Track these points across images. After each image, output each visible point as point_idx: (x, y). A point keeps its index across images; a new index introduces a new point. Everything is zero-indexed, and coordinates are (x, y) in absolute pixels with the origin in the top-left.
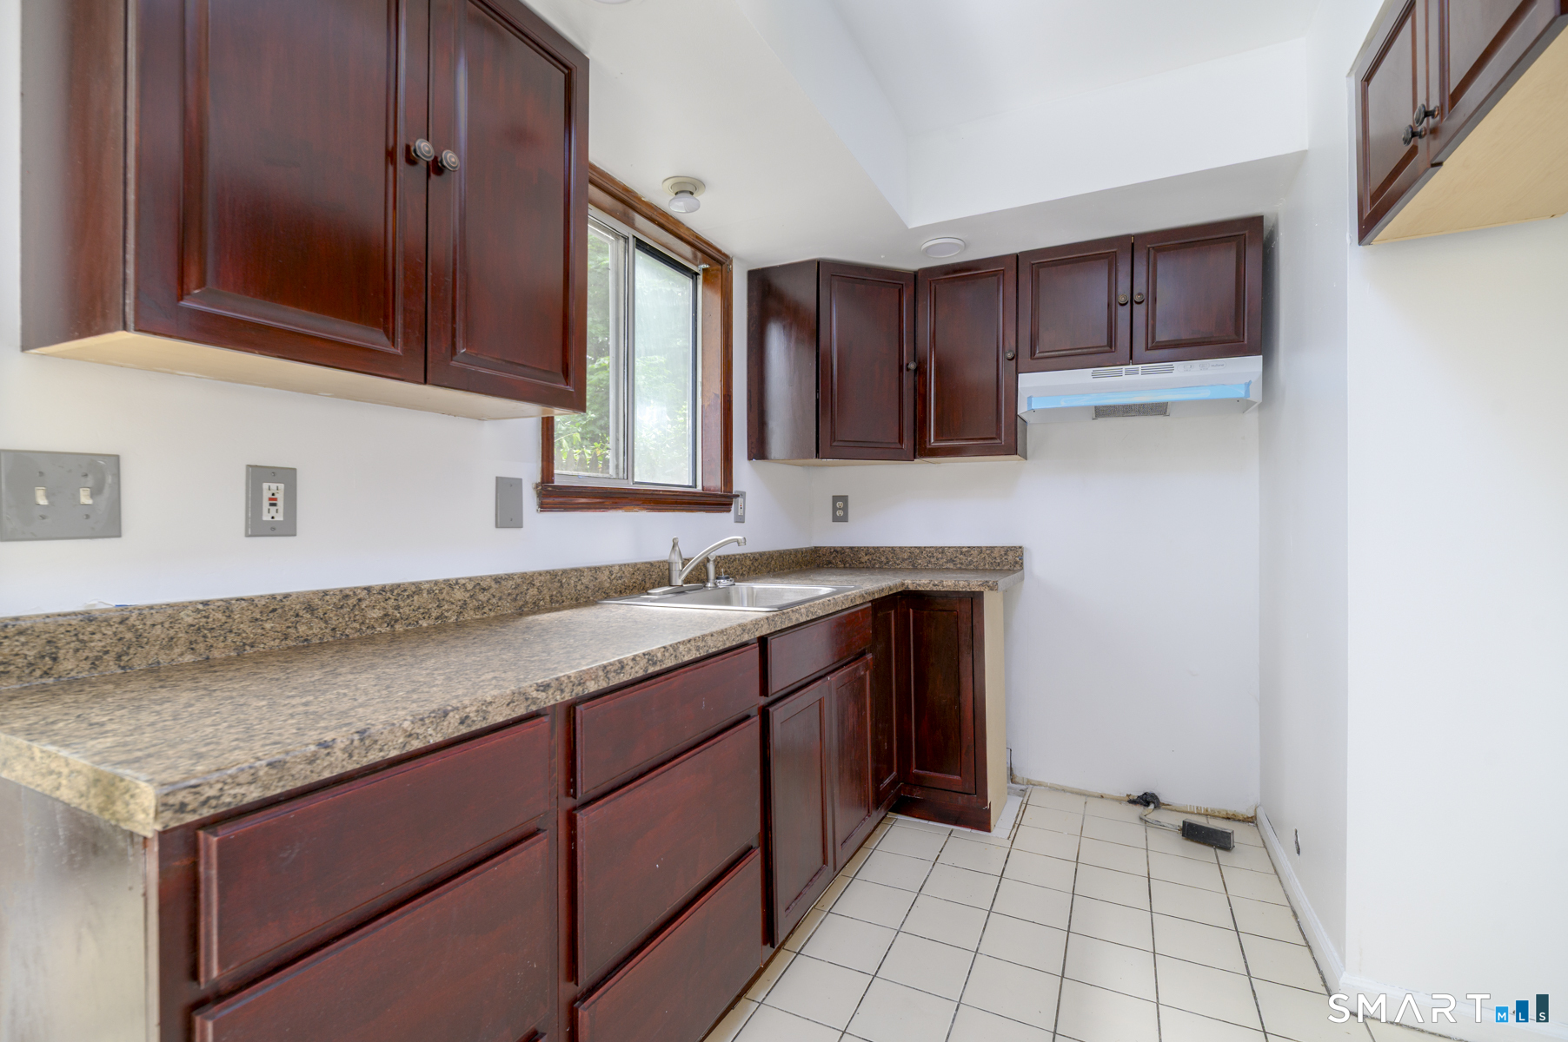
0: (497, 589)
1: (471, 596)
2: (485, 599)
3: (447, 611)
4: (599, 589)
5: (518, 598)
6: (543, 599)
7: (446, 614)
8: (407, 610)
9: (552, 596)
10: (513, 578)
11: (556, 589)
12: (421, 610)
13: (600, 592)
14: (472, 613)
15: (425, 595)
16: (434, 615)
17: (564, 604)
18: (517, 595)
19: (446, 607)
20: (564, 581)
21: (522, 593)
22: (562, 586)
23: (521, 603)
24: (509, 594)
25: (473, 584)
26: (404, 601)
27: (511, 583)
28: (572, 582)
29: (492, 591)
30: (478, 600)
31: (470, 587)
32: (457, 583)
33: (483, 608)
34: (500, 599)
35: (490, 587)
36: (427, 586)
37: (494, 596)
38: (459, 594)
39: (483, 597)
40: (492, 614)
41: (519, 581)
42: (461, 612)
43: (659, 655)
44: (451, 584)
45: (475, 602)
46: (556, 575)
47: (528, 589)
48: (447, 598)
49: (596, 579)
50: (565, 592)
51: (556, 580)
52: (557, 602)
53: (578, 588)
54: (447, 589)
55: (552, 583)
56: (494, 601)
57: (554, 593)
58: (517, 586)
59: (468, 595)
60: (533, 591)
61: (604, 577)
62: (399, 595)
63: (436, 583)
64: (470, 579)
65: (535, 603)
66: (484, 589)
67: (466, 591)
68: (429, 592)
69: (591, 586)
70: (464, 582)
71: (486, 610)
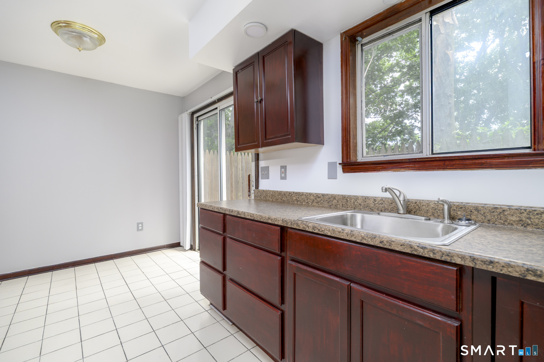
0: (323, 198)
1: (315, 199)
2: (319, 200)
3: (309, 201)
4: (367, 206)
5: (330, 202)
6: (339, 205)
7: (309, 202)
8: (300, 199)
9: (343, 204)
10: (328, 196)
11: (345, 202)
12: (303, 200)
13: (368, 208)
14: (315, 203)
15: (304, 196)
16: (306, 202)
17: (348, 208)
18: (329, 201)
19: (309, 200)
20: (348, 200)
21: (331, 201)
22: (347, 201)
23: (331, 204)
24: (327, 200)
25: (316, 195)
26: (300, 196)
27: (327, 197)
28: (352, 201)
29: (321, 198)
30: (317, 200)
31: (315, 196)
32: (312, 194)
33: (319, 203)
34: (324, 201)
35: (321, 197)
36: (305, 194)
37: (322, 200)
38: (312, 197)
39: (319, 199)
40: (321, 205)
41: (330, 197)
42: (312, 203)
43: (240, 212)
44: (310, 194)
45: (316, 201)
46: (345, 197)
47: (333, 200)
48: (309, 198)
49: (365, 202)
50: (349, 204)
51: (345, 199)
52: (345, 207)
53: (355, 204)
54: (309, 195)
55: (343, 200)
56: (322, 201)
57: (344, 203)
58: (329, 198)
59: (314, 198)
60: (335, 201)
61: (371, 202)
62: (299, 195)
63: (307, 193)
64: (316, 194)
65: (336, 205)
66: (319, 197)
67: (314, 197)
68: (305, 196)
69: (362, 204)
70: (313, 194)
71: (319, 204)
